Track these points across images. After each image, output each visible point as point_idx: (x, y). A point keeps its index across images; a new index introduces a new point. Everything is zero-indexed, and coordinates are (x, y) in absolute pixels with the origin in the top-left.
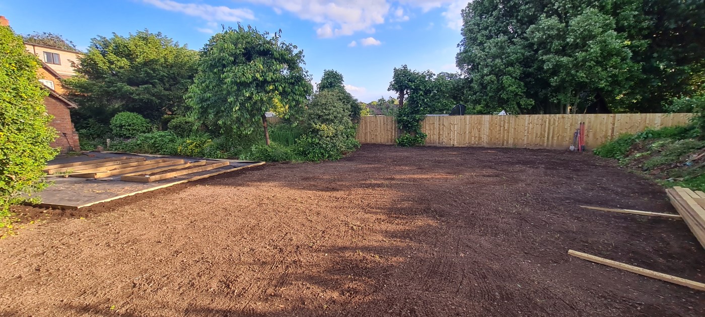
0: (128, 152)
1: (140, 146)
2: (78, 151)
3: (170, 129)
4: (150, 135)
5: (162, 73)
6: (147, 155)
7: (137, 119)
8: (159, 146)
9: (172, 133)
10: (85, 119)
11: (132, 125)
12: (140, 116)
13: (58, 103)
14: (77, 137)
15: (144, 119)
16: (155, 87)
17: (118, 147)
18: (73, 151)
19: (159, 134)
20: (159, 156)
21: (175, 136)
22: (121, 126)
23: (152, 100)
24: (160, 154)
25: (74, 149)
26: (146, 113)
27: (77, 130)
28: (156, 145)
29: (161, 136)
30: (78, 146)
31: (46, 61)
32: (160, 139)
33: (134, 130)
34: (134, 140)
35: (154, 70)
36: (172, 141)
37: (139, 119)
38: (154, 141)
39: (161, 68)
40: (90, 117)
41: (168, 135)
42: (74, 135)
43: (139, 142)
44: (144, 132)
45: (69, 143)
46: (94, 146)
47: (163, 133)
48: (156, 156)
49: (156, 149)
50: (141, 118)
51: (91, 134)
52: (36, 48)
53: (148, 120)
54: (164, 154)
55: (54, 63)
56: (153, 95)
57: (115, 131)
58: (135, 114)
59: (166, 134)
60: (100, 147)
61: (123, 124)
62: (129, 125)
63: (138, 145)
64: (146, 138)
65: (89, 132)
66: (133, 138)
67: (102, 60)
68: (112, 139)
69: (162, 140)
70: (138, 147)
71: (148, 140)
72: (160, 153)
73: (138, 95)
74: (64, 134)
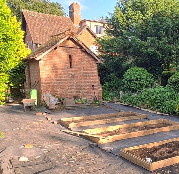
0: (133, 105)
1: (143, 100)
2: (101, 101)
3: (170, 84)
4: (152, 90)
5: (168, 23)
6: (148, 111)
7: (143, 73)
8: (159, 102)
9: (172, 89)
10: (109, 74)
11: (139, 79)
12: (146, 71)
13: (90, 59)
14: (101, 89)
15: (148, 74)
16: (160, 40)
17: (127, 99)
18: (97, 101)
19: (160, 90)
20: (158, 113)
21: (174, 93)
22: (131, 80)
23: (157, 54)
24: (159, 112)
25: (98, 99)
26: (150, 68)
27: (101, 83)
28: (157, 102)
29: (162, 92)
30: (101, 97)
31: (96, 32)
32: (160, 94)
33: (140, 84)
34: (139, 95)
35: (161, 22)
36: (171, 97)
37: (145, 74)
38: (156, 97)
39: (168, 19)
40: (112, 72)
41: (167, 91)
42: (99, 87)
43: (143, 97)
44: (148, 87)
45: (95, 94)
46: (112, 97)
47: (163, 89)
48: (155, 112)
49: (156, 105)
50: (147, 73)
51: (111, 86)
52: (91, 23)
53: (152, 75)
54: (163, 112)
55: (99, 34)
56: (158, 49)
57: (126, 85)
58: (142, 69)
59: (166, 90)
60: (115, 99)
61: (132, 78)
62: (137, 80)
63: (142, 99)
64: (149, 93)
65: (110, 84)
66: (138, 92)
67: (122, 17)
68: (124, 91)
69: (162, 96)
70: (142, 101)
71: (150, 95)
72: (159, 109)
73: (147, 48)
74: (92, 85)
